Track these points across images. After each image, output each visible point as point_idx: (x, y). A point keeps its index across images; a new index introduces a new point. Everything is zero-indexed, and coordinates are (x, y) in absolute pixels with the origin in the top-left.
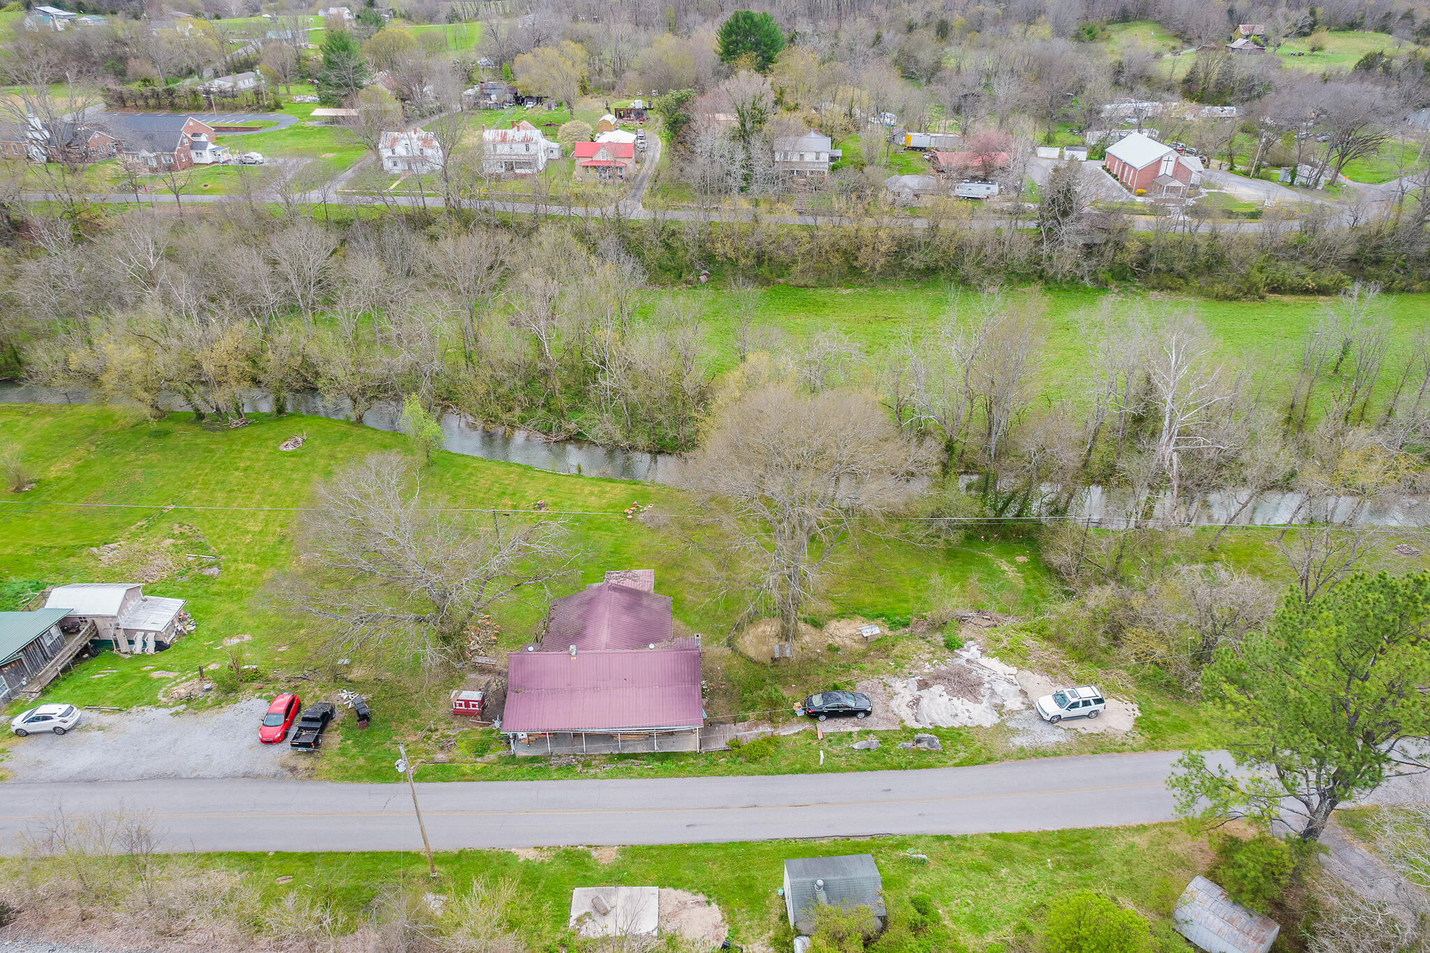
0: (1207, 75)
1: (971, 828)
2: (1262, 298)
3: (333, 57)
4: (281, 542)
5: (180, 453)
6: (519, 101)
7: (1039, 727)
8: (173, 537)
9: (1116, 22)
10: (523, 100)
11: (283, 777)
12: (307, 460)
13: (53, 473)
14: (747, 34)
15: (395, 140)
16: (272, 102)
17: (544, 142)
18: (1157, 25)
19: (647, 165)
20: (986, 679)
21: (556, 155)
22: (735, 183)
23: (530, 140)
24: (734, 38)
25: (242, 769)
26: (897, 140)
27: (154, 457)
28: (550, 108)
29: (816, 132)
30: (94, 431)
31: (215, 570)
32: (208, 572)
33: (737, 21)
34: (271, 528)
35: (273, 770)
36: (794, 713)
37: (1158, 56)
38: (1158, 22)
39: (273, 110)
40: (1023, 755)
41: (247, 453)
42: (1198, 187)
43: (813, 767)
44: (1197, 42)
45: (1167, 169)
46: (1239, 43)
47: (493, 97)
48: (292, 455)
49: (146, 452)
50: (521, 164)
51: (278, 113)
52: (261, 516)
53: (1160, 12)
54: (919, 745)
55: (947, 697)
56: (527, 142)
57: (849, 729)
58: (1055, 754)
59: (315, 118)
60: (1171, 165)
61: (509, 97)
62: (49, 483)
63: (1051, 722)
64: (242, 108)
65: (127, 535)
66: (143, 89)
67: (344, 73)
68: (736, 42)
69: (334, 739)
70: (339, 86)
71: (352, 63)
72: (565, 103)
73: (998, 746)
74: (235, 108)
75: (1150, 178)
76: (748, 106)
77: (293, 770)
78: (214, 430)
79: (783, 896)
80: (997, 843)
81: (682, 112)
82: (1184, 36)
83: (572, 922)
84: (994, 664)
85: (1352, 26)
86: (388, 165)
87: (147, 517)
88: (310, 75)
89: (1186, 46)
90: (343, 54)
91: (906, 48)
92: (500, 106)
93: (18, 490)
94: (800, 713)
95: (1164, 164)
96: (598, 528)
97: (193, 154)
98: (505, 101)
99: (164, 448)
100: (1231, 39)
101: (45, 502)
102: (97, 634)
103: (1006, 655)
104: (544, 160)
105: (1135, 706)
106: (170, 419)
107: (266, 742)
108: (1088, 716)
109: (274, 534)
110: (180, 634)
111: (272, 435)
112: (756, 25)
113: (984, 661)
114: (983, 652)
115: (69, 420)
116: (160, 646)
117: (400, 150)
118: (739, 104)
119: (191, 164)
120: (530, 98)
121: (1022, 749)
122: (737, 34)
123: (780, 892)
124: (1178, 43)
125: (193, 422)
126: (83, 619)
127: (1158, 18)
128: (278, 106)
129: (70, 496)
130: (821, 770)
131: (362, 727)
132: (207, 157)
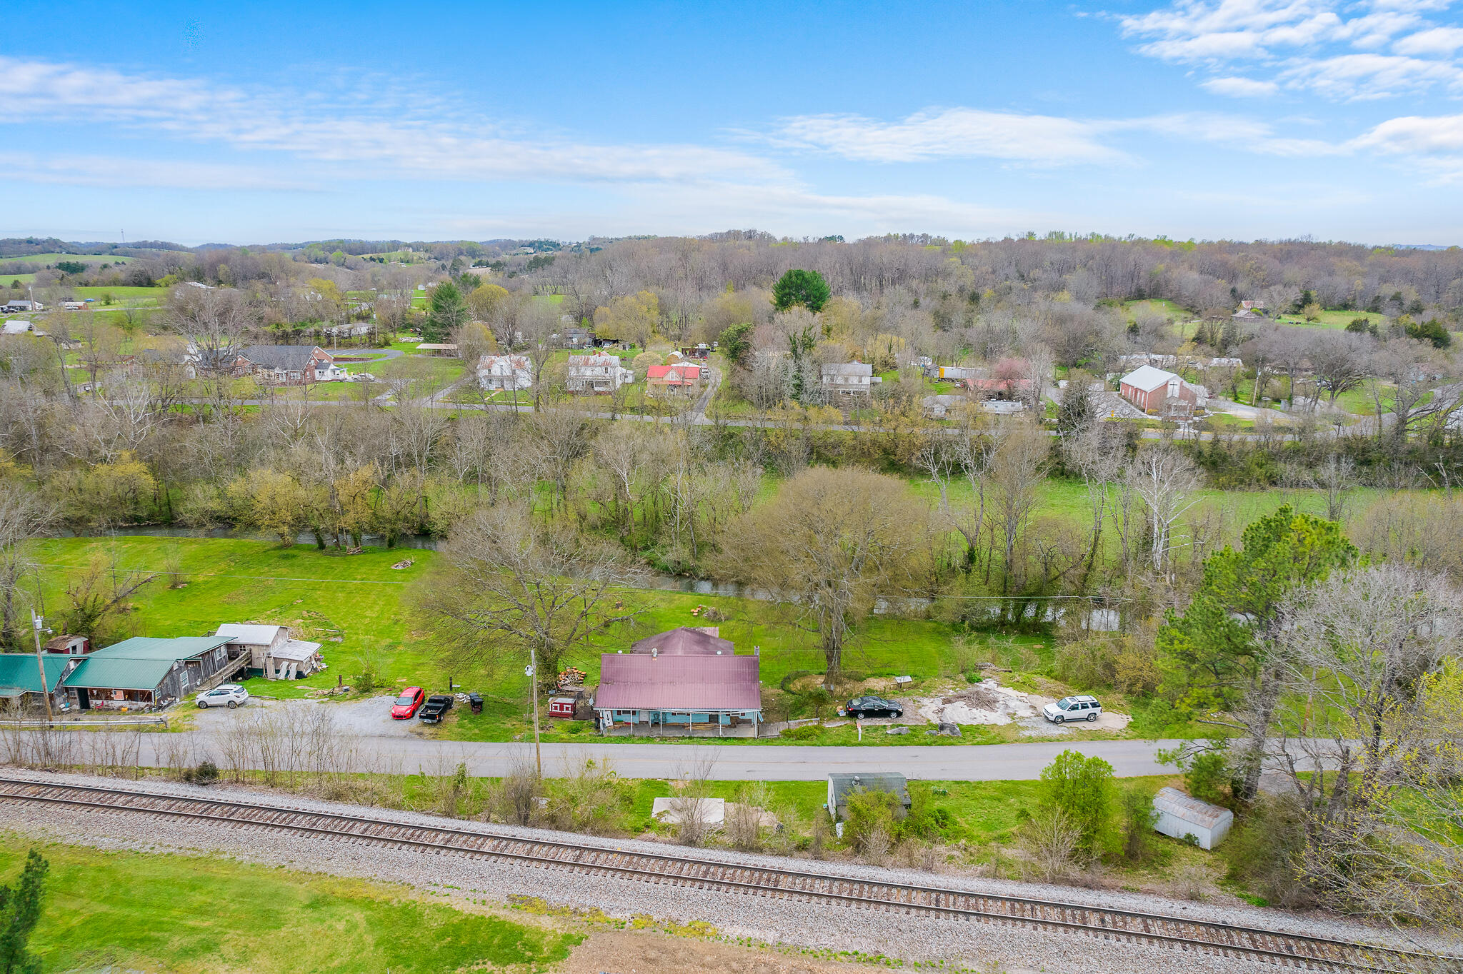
0: (1212, 334)
1: (985, 777)
2: (1263, 489)
3: (442, 303)
4: (395, 624)
5: (305, 568)
6: (597, 343)
7: (1046, 726)
8: (303, 618)
9: (1133, 299)
10: (600, 343)
11: (411, 738)
12: (415, 575)
13: (200, 579)
14: (799, 288)
15: (492, 362)
16: (383, 340)
17: (620, 371)
18: (1169, 303)
19: (709, 388)
20: (1001, 699)
21: (630, 380)
22: (789, 390)
23: (609, 364)
24: (787, 291)
25: (378, 733)
26: (932, 373)
27: (283, 571)
28: (624, 348)
29: (859, 361)
30: (233, 554)
31: (339, 639)
32: (333, 640)
33: (790, 277)
34: (386, 615)
35: (404, 734)
36: (838, 715)
37: (1170, 322)
38: (1170, 299)
39: (382, 347)
40: (1030, 740)
41: (363, 570)
42: (1203, 408)
43: (853, 742)
44: (1204, 313)
45: (1174, 390)
46: (1241, 313)
47: (575, 340)
48: (402, 572)
49: (279, 567)
50: (599, 384)
51: (386, 349)
52: (377, 608)
53: (1171, 291)
54: (942, 733)
55: (966, 708)
56: (606, 366)
57: (883, 724)
58: (1058, 740)
59: (420, 351)
60: (1177, 388)
61: (588, 340)
62: (198, 584)
63: (1054, 722)
64: (356, 345)
65: (264, 616)
66: (275, 330)
67: (449, 315)
68: (789, 294)
69: (452, 719)
70: (443, 326)
71: (457, 309)
72: (638, 345)
73: (1010, 734)
74: (351, 345)
75: (1159, 400)
76: (800, 335)
77: (420, 734)
78: (334, 556)
79: (827, 809)
80: (1006, 786)
81: (741, 340)
82: (1193, 309)
83: (654, 816)
84: (1010, 691)
85: (1345, 307)
86: (484, 383)
87: (280, 607)
88: (412, 326)
89: (1196, 317)
90: (450, 301)
91: (942, 312)
92: (580, 346)
93: (174, 587)
94: (843, 714)
95: (1170, 387)
96: (669, 621)
97: (317, 372)
98: (584, 344)
99: (292, 565)
100: (1235, 312)
101: (196, 596)
102: (250, 663)
103: (1020, 686)
104: (621, 382)
105: (1130, 717)
106: (296, 548)
107: (398, 717)
108: (1087, 719)
109: (389, 619)
110: (315, 670)
111: (383, 559)
112: (807, 281)
113: (1000, 689)
114: (998, 685)
115: (212, 547)
116: (300, 675)
117: (496, 371)
118: (791, 334)
119: (314, 381)
120: (608, 341)
121: (1030, 737)
122: (790, 288)
123: (825, 806)
124: (1190, 315)
125: (316, 551)
126: (242, 647)
127: (1170, 296)
128: (387, 344)
129: (216, 593)
130: (860, 745)
131: (476, 713)
132: (328, 375)
